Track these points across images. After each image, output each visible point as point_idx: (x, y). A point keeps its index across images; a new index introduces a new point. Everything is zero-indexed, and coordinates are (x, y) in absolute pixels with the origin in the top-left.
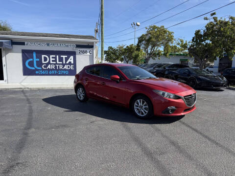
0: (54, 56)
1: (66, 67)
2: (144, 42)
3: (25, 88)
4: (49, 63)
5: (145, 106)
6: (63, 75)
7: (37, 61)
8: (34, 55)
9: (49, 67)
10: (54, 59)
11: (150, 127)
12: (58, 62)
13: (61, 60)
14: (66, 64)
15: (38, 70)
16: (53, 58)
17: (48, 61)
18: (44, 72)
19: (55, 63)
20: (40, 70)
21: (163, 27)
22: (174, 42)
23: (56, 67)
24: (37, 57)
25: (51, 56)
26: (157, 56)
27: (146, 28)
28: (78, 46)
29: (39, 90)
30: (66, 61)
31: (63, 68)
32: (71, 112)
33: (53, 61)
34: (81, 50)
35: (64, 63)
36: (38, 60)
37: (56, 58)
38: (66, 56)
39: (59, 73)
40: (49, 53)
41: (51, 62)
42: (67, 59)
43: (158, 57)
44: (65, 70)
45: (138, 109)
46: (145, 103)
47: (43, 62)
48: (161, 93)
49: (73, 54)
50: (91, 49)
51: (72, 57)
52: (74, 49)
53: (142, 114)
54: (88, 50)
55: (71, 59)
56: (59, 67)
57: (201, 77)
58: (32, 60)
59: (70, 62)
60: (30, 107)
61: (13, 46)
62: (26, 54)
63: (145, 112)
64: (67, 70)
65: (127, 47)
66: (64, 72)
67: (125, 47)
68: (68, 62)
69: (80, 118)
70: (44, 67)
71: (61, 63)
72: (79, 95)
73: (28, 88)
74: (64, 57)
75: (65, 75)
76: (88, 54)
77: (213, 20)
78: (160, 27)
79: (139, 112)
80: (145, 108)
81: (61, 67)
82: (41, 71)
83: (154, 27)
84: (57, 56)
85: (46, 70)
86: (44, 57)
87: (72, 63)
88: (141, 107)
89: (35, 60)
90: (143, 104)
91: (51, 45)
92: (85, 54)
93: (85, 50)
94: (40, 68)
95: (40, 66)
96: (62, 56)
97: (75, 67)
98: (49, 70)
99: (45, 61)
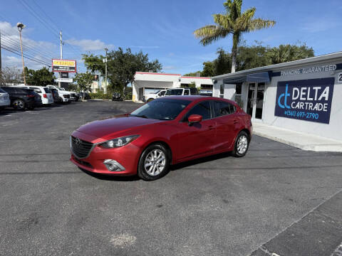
0: (305, 88)
1: (317, 107)
4: (298, 100)
7: (288, 97)
8: (287, 88)
9: (298, 105)
10: (304, 94)
12: (308, 99)
13: (312, 95)
14: (318, 102)
15: (286, 109)
16: (304, 91)
17: (297, 97)
18: (291, 114)
19: (305, 99)
20: (289, 110)
23: (304, 106)
24: (288, 92)
30: (318, 97)
31: (313, 107)
35: (316, 99)
36: (289, 95)
37: (306, 91)
38: (320, 88)
39: (307, 117)
40: (300, 84)
41: (301, 99)
42: (320, 92)
44: (315, 111)
52: (333, 72)
56: (308, 106)
58: (283, 95)
62: (281, 86)
66: (314, 115)
70: (293, 105)
74: (317, 88)
75: (314, 120)
81: (311, 106)
82: (289, 112)
84: (309, 89)
85: (295, 109)
86: (295, 91)
89: (287, 95)
91: (304, 72)
94: (289, 107)
95: (289, 104)
96: (314, 88)
97: (329, 108)
98: (297, 110)
99: (295, 97)
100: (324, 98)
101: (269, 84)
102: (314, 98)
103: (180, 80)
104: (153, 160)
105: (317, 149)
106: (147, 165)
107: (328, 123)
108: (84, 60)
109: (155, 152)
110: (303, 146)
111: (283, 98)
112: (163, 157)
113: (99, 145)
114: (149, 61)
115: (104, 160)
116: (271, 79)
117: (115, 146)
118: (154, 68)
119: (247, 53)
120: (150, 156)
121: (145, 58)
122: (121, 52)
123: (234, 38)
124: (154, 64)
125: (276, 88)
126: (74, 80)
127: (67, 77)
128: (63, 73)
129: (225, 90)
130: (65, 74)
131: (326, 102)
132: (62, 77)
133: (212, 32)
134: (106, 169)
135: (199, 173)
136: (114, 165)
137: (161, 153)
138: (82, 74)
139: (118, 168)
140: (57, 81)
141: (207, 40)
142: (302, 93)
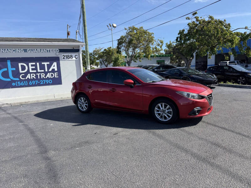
0: (34, 64)
1: (49, 75)
2: (124, 44)
3: (3, 104)
5: (168, 109)
6: (46, 84)
7: (12, 71)
8: (9, 63)
9: (29, 76)
10: (34, 67)
11: (180, 131)
12: (39, 71)
13: (42, 67)
14: (49, 72)
15: (15, 81)
16: (32, 65)
17: (26, 70)
18: (22, 84)
19: (35, 71)
20: (18, 81)
21: (142, 28)
22: (155, 43)
23: (37, 76)
24: (12, 67)
25: (30, 64)
26: (138, 58)
27: (126, 29)
28: (61, 51)
29: (21, 105)
31: (45, 76)
32: (82, 126)
33: (32, 69)
34: (65, 55)
35: (46, 70)
36: (14, 69)
37: (36, 66)
38: (49, 63)
39: (42, 83)
40: (27, 60)
41: (31, 71)
43: (138, 60)
44: (48, 78)
45: (159, 114)
46: (168, 106)
47: (21, 72)
48: (185, 94)
49: (57, 59)
50: (77, 54)
51: (55, 64)
52: (57, 54)
53: (165, 118)
54: (74, 54)
55: (54, 66)
56: (40, 75)
57: (194, 76)
58: (6, 69)
59: (53, 70)
60: (26, 126)
63: (169, 116)
64: (50, 78)
65: (105, 50)
66: (48, 81)
67: (102, 50)
68: (50, 70)
69: (98, 131)
70: (23, 77)
71: (43, 71)
72: (81, 106)
73: (7, 104)
74: (46, 64)
75: (49, 84)
76: (74, 59)
77: (195, 20)
78: (139, 28)
79: (162, 117)
80: (168, 112)
81: (43, 76)
82: (19, 83)
83: (134, 29)
84: (38, 64)
85: (25, 80)
86: (21, 65)
87: (56, 70)
88: (164, 111)
89: (10, 69)
90: (165, 108)
92: (70, 59)
93: (70, 55)
94: (16, 79)
95: (16, 76)
96: (43, 63)
97: (59, 75)
99: (23, 70)
107: (61, 84)
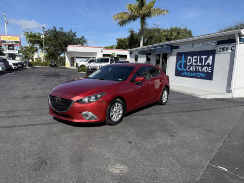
0: (196, 57)
1: (204, 69)
4: (192, 65)
7: (184, 63)
8: (183, 57)
9: (191, 68)
12: (198, 64)
13: (201, 61)
14: (205, 66)
15: (183, 71)
16: (195, 59)
17: (191, 63)
19: (196, 64)
23: (196, 69)
24: (184, 59)
25: (194, 57)
28: (219, 43)
30: (205, 63)
31: (201, 70)
33: (195, 62)
34: (221, 47)
36: (185, 61)
38: (206, 57)
39: (198, 76)
41: (193, 64)
42: (206, 60)
44: (203, 72)
50: (233, 44)
51: (211, 57)
52: (215, 46)
54: (230, 46)
56: (198, 68)
58: (181, 61)
61: (173, 50)
62: (179, 55)
66: (202, 75)
70: (188, 68)
71: (201, 64)
74: (204, 57)
76: (230, 51)
84: (199, 57)
86: (189, 59)
89: (183, 61)
91: (195, 46)
92: (226, 52)
93: (226, 47)
94: (185, 70)
95: (185, 67)
96: (202, 57)
97: (212, 70)
98: (191, 72)
99: (189, 63)
100: (209, 63)
101: (171, 54)
102: (202, 63)
103: (102, 52)
104: (115, 110)
105: (209, 97)
106: (111, 114)
107: (212, 80)
108: (26, 36)
109: (116, 104)
110: (200, 96)
111: (181, 64)
112: (121, 108)
113: (77, 102)
114: (77, 37)
115: (82, 112)
116: (172, 51)
117: (89, 102)
118: (81, 42)
119: (149, 33)
120: (113, 107)
121: (74, 35)
122: (56, 30)
123: (141, 21)
124: (81, 39)
125: (176, 57)
126: (19, 52)
127: (13, 49)
128: (9, 46)
129: (138, 59)
130: (11, 47)
131: (210, 66)
132: (9, 49)
133: (126, 17)
134: (83, 119)
135: (143, 117)
136: (89, 116)
137: (119, 105)
138: (25, 47)
139: (93, 117)
140: (5, 52)
141: (123, 23)
142: (194, 60)
